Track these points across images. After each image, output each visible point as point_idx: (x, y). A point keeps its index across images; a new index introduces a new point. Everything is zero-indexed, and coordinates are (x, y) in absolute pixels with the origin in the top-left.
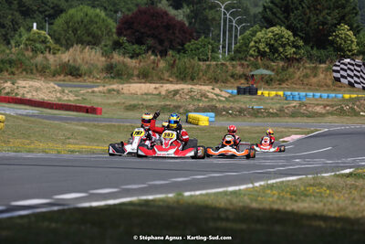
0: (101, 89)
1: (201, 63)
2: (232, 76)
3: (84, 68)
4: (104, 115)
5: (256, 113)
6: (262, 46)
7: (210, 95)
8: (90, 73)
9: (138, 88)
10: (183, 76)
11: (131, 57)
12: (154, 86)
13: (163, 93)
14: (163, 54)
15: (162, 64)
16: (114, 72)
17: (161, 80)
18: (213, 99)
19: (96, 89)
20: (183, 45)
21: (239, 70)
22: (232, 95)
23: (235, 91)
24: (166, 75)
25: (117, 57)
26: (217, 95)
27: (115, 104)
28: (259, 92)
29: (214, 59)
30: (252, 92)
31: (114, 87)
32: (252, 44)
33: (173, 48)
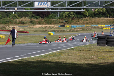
0: (29, 27)
1: (52, 20)
2: (60, 22)
3: (25, 22)
4: (29, 33)
5: (64, 31)
6: (66, 15)
7: (54, 27)
8: (26, 23)
9: (38, 26)
10: (48, 23)
11: (36, 19)
12: (41, 26)
13: (43, 27)
14: (43, 18)
15: (43, 20)
16: (32, 23)
17: (43, 24)
18: (54, 28)
19: (28, 27)
20: (48, 15)
21: (61, 21)
22: (59, 27)
23: (60, 26)
24: (44, 23)
25: (33, 19)
26: (56, 27)
27: (32, 31)
28: (66, 26)
29: (55, 18)
30: (64, 26)
31: (32, 26)
32: (64, 14)
33: (45, 16)
